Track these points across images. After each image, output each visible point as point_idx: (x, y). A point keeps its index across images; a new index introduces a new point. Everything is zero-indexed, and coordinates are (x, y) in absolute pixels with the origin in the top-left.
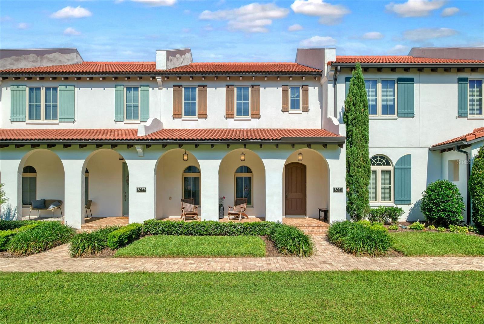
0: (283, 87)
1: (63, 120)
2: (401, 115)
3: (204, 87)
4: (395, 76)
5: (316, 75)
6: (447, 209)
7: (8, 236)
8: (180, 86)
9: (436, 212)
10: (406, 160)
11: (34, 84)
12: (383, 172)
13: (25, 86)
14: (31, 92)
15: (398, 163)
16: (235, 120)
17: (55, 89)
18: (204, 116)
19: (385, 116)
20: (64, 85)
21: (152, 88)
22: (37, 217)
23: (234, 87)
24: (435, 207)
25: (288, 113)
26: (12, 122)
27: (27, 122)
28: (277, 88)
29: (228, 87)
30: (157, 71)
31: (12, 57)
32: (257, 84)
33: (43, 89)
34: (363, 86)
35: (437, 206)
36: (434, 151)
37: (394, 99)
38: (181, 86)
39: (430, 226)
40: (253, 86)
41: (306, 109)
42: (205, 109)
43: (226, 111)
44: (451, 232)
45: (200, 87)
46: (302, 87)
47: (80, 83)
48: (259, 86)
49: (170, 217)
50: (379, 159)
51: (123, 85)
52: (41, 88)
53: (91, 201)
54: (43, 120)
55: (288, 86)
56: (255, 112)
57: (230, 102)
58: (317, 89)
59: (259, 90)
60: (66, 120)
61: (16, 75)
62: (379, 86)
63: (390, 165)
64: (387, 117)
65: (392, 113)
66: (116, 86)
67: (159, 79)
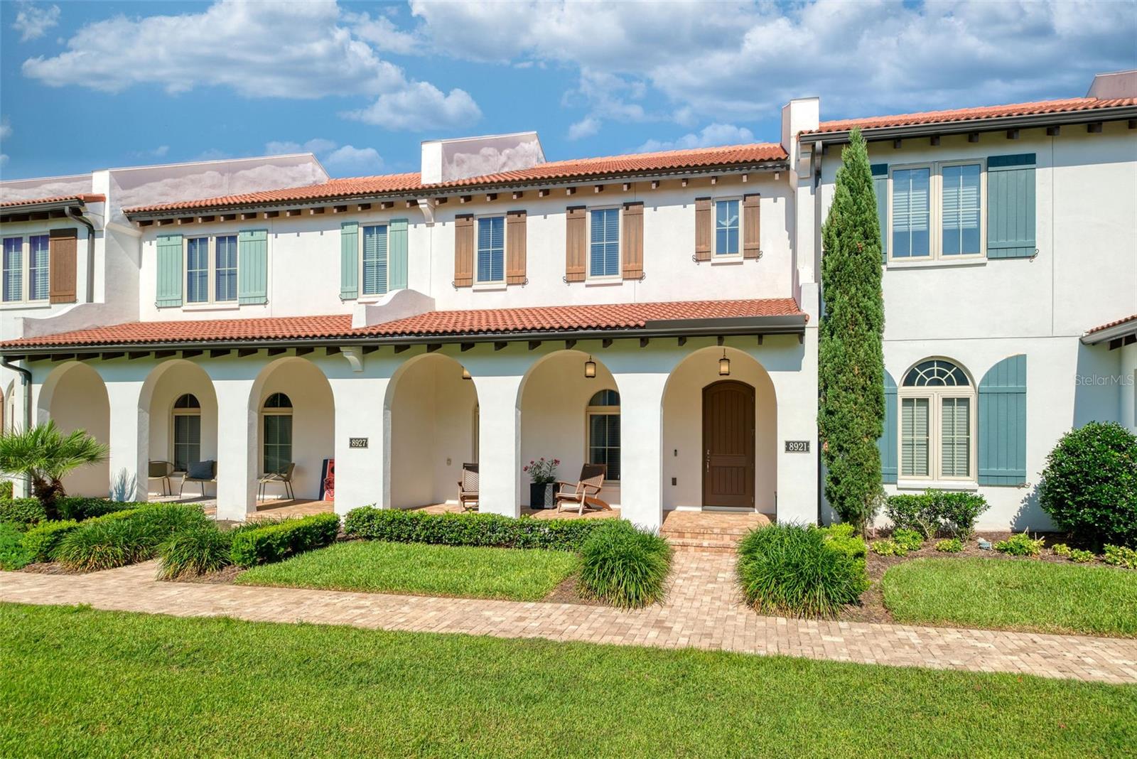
0: (698, 202)
1: (247, 301)
2: (996, 253)
3: (519, 216)
4: (981, 153)
5: (774, 167)
6: (1100, 500)
7: (62, 531)
8: (468, 217)
9: (1072, 508)
10: (1013, 369)
11: (197, 231)
12: (947, 401)
13: (181, 237)
14: (193, 247)
15: (987, 379)
16: (587, 286)
17: (233, 239)
18: (519, 279)
19: (951, 259)
20: (248, 229)
21: (413, 225)
22: (199, 495)
23: (584, 210)
24: (1070, 494)
25: (709, 263)
26: (158, 308)
27: (184, 308)
28: (685, 207)
29: (572, 212)
30: (424, 188)
31: (165, 181)
32: (638, 199)
33: (211, 240)
34: (866, 184)
35: (1075, 493)
36: (1096, 346)
37: (979, 213)
38: (472, 215)
39: (1056, 546)
40: (627, 205)
41: (753, 253)
42: (522, 265)
43: (567, 265)
44: (1108, 563)
45: (511, 216)
46: (745, 200)
47: (276, 223)
48: (641, 203)
49: (448, 502)
50: (936, 368)
51: (357, 223)
52: (209, 238)
53: (294, 464)
54: (212, 303)
55: (709, 198)
56: (632, 266)
57: (576, 246)
58: (782, 201)
59: (642, 214)
60: (252, 301)
61: (163, 215)
62: (936, 181)
63: (968, 384)
64: (958, 260)
65: (973, 247)
66: (343, 225)
67: (423, 204)
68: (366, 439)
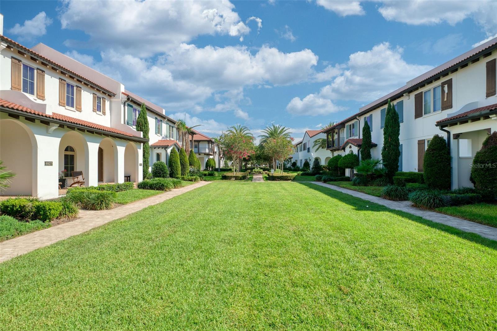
68: (52, 162)
